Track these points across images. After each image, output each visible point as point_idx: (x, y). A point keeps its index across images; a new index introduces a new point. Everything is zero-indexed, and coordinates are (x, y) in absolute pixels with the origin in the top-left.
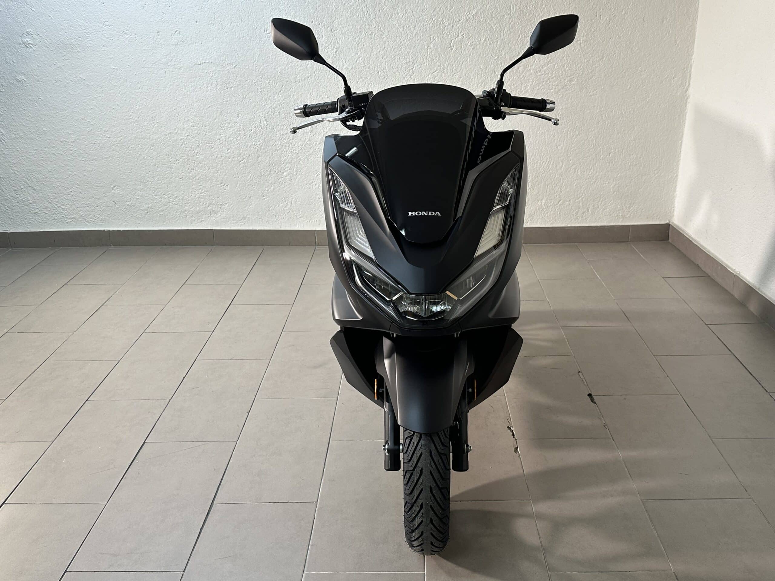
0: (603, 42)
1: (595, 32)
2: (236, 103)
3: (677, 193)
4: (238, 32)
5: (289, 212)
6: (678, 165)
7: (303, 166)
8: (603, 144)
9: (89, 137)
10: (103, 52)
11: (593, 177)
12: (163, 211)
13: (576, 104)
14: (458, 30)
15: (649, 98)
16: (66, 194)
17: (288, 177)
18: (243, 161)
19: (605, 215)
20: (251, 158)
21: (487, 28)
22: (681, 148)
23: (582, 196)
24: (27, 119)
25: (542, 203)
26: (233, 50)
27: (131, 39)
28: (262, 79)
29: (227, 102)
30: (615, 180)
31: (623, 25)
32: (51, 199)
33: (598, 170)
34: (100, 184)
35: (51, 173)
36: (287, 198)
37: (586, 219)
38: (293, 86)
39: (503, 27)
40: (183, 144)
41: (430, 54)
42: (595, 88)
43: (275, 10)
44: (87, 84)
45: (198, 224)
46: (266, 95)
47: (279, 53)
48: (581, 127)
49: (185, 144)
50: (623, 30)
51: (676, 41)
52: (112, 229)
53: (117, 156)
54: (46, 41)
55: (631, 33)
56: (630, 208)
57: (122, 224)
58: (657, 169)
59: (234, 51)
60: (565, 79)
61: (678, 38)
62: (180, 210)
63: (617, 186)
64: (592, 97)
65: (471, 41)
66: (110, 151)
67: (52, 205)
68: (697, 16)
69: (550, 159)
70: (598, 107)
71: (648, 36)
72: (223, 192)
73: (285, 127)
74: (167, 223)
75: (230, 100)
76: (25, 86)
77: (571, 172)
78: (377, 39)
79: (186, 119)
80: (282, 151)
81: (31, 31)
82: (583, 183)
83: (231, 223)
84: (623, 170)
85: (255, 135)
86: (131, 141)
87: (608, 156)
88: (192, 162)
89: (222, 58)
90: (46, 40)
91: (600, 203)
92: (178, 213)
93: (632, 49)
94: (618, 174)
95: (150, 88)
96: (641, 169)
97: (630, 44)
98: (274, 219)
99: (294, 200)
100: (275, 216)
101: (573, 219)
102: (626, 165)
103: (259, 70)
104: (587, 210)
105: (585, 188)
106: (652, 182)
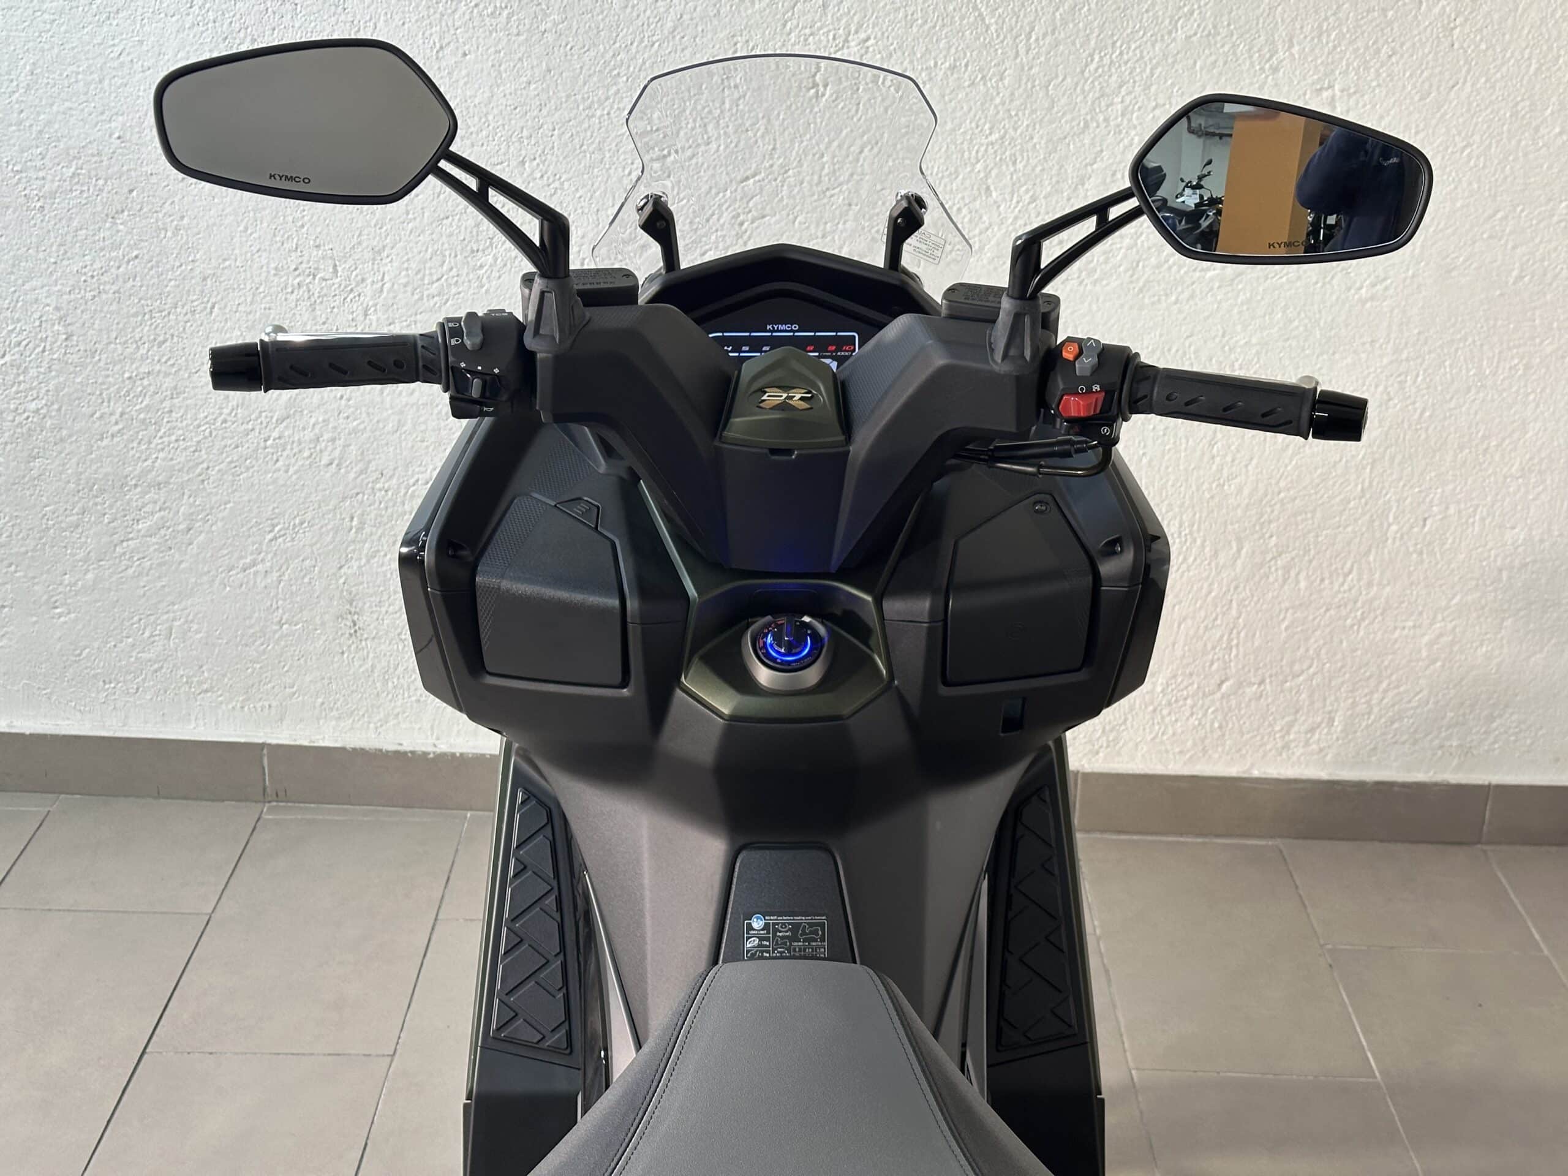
0: (1421, 99)
1: (1394, 59)
7: (214, 499)
8: (1401, 484)
11: (1355, 602)
13: (1301, 329)
14: (844, 21)
17: (154, 540)
19: (1395, 743)
23: (1310, 667)
28: (46, 161)
30: (1439, 617)
31: (1507, 37)
33: (1377, 576)
36: (152, 618)
37: (1321, 750)
39: (1026, 21)
41: (730, 109)
42: (1382, 276)
46: (64, 222)
47: (116, 64)
50: (1508, 55)
55: (1538, 69)
56: (1492, 722)
63: (1445, 639)
64: (1368, 305)
73: (143, 351)
77: (1271, 579)
78: (518, 34)
80: (131, 441)
82: (1316, 622)
84: (1474, 583)
85: (19, 375)
87: (1416, 530)
93: (1537, 129)
94: (1455, 596)
96: (1543, 581)
97: (1531, 111)
98: (98, 692)
99: (180, 626)
100: (101, 683)
101: (1270, 750)
102: (1484, 563)
103: (31, 126)
104: (1326, 720)
105: (1321, 642)
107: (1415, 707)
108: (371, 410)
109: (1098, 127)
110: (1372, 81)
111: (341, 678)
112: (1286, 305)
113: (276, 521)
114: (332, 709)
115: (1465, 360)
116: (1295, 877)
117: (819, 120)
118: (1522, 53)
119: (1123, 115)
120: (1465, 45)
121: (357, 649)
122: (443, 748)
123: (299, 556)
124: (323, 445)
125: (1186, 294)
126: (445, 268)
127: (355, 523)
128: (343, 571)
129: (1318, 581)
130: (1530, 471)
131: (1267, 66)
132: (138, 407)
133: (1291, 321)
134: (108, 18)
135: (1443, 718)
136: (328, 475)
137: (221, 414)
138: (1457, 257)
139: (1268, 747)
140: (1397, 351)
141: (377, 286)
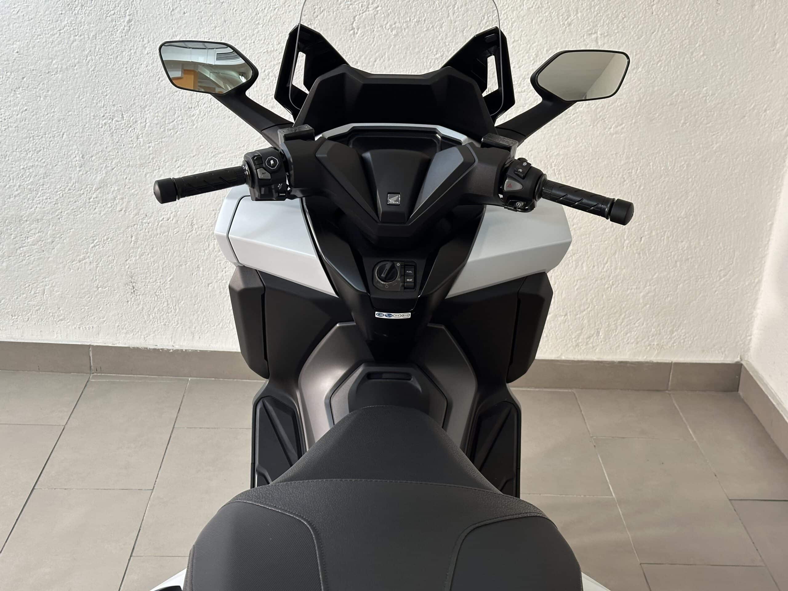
0: (638, 38)
1: (625, 20)
3: (758, 311)
5: (39, 309)
11: (609, 277)
13: (583, 147)
15: (718, 145)
17: (36, 247)
19: (628, 343)
23: (588, 308)
30: (648, 284)
31: (678, 9)
33: (619, 264)
36: (35, 284)
37: (593, 347)
38: (45, 79)
42: (621, 123)
47: (16, 17)
50: (679, 18)
51: (774, 44)
55: (692, 25)
56: (673, 333)
58: (724, 269)
61: (778, 39)
63: (651, 294)
64: (614, 136)
65: (392, 22)
70: (625, 155)
71: (724, 32)
73: (30, 155)
77: (570, 266)
80: (24, 199)
82: (591, 287)
84: (664, 268)
87: (637, 243)
91: (620, 321)
93: (692, 53)
94: (655, 274)
96: (696, 267)
97: (689, 45)
98: (9, 321)
99: (49, 288)
100: (11, 316)
101: (570, 347)
102: (669, 258)
104: (596, 333)
105: (593, 296)
106: (714, 289)
107: (637, 327)
108: (140, 184)
110: (615, 30)
111: (128, 314)
112: (575, 136)
113: (95, 238)
114: (123, 329)
115: (659, 162)
116: (581, 407)
117: (355, 46)
118: (685, 17)
120: (658, 13)
121: (135, 300)
122: (177, 347)
123: (106, 255)
124: (118, 201)
126: (176, 116)
127: (133, 239)
128: (127, 262)
129: (592, 267)
130: (690, 215)
131: (566, 22)
132: (27, 182)
133: (578, 144)
135: (650, 332)
136: (120, 216)
137: (68, 186)
138: (655, 114)
139: (569, 345)
140: (628, 158)
141: (143, 124)
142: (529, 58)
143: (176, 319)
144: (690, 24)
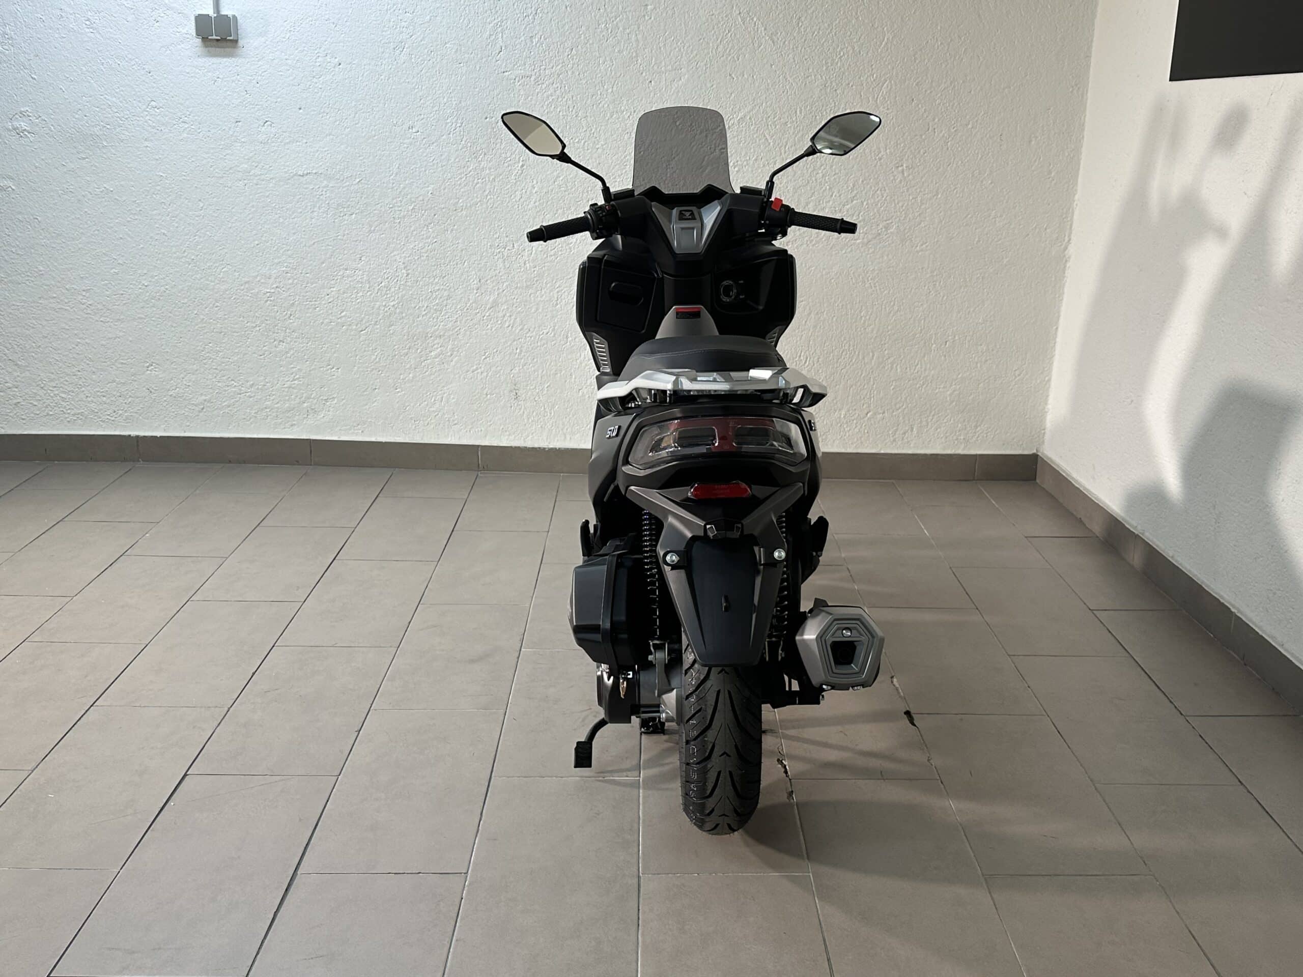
0: (937, 170)
2: (359, 239)
3: (1049, 406)
4: (366, 128)
5: (438, 414)
6: (1051, 364)
7: (463, 341)
8: (936, 327)
9: (113, 284)
10: (144, 149)
11: (920, 377)
12: (229, 406)
13: (895, 263)
14: (714, 141)
16: (70, 375)
17: (437, 360)
18: (366, 331)
19: (938, 438)
20: (378, 326)
21: (759, 140)
22: (1056, 337)
23: (902, 406)
24: (12, 251)
25: (841, 414)
26: (358, 155)
27: (192, 130)
29: (344, 236)
30: (954, 383)
32: (44, 382)
33: (928, 366)
34: (128, 359)
35: (47, 340)
36: (435, 393)
37: (908, 442)
38: (452, 215)
39: (785, 140)
40: (267, 301)
41: (670, 177)
43: (426, 97)
44: (115, 199)
45: (286, 430)
46: (408, 228)
47: (431, 164)
48: (903, 299)
49: (271, 301)
50: (969, 152)
51: (1050, 172)
52: (142, 434)
53: (158, 316)
54: (52, 128)
56: (977, 428)
57: (160, 425)
58: (1018, 369)
59: (359, 157)
60: (878, 225)
61: (1052, 168)
62: (256, 407)
63: (957, 392)
64: (920, 254)
66: (148, 307)
67: (45, 392)
68: (1083, 137)
69: (854, 346)
70: (929, 269)
71: (1008, 164)
72: (331, 380)
73: (436, 280)
74: (234, 427)
75: (348, 234)
76: (13, 198)
77: (886, 368)
78: (588, 150)
79: (276, 261)
80: (430, 318)
81: (27, 111)
82: (904, 386)
83: (340, 430)
84: (966, 368)
85: (387, 291)
86: (183, 292)
87: (943, 346)
88: (282, 330)
89: (338, 167)
90: (52, 125)
91: (931, 418)
92: (254, 412)
93: (982, 182)
94: (959, 374)
95: (218, 210)
96: (994, 367)
97: (979, 174)
98: (412, 425)
99: (446, 396)
100: (413, 421)
101: (888, 442)
102: (970, 360)
103: (397, 189)
104: (910, 429)
105: (907, 395)
106: (1011, 387)
107: (945, 423)
109: (813, 182)
111: (511, 418)
113: (486, 351)
114: (506, 431)
115: (959, 275)
118: (975, 152)
119: (822, 177)
121: (517, 405)
122: (551, 446)
123: (496, 365)
124: (506, 319)
125: (849, 250)
127: (518, 351)
128: (512, 372)
129: (905, 369)
130: (987, 321)
132: (433, 304)
133: (890, 260)
134: (429, 146)
135: (957, 427)
137: (466, 307)
140: (932, 272)
141: (530, 252)
142: (847, 187)
143: (551, 422)
144: (980, 156)
